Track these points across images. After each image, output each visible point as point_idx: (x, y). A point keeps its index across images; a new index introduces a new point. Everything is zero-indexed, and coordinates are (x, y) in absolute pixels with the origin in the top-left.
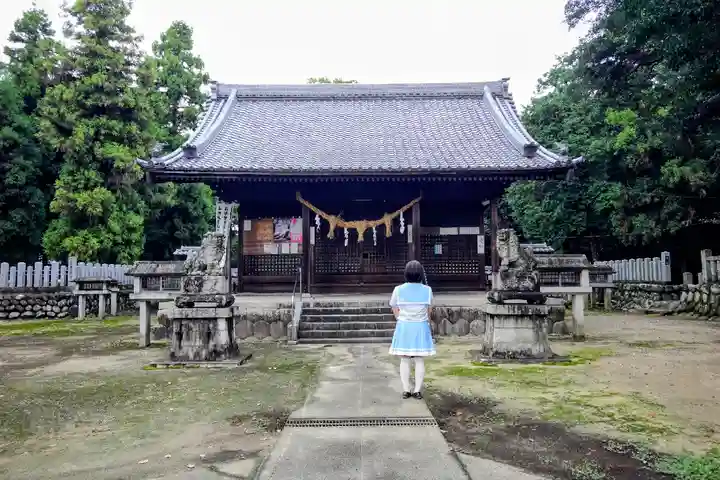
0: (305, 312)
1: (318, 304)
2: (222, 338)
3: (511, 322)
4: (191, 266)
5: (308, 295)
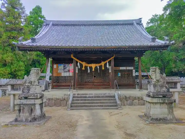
0: (74, 97)
1: (78, 94)
2: (38, 112)
3: (158, 106)
4: (25, 82)
5: (75, 90)
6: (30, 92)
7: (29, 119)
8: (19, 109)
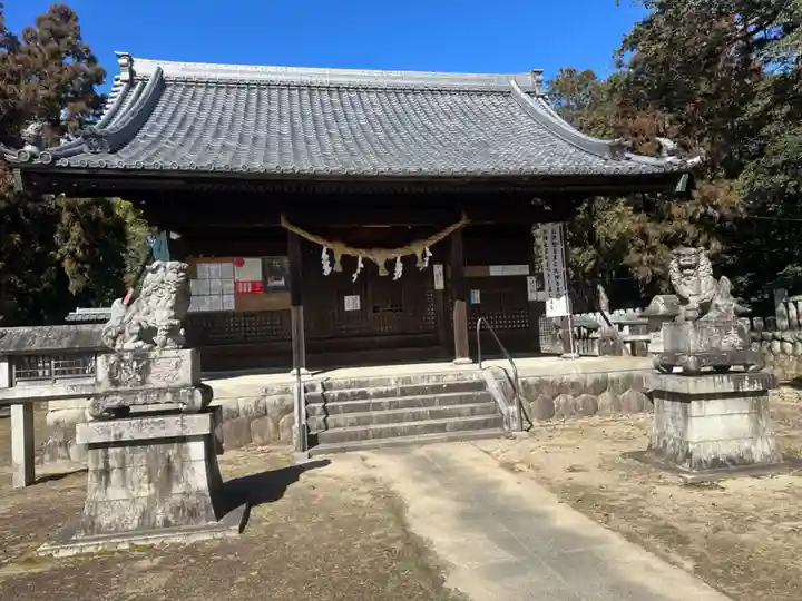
2: (199, 474)
6: (149, 379)
7: (159, 511)
8: (101, 466)
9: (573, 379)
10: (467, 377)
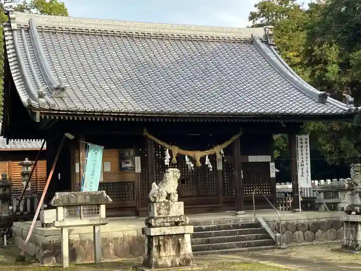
6: (170, 213)
7: (178, 261)
8: (157, 244)
9: (302, 222)
10: (250, 221)
